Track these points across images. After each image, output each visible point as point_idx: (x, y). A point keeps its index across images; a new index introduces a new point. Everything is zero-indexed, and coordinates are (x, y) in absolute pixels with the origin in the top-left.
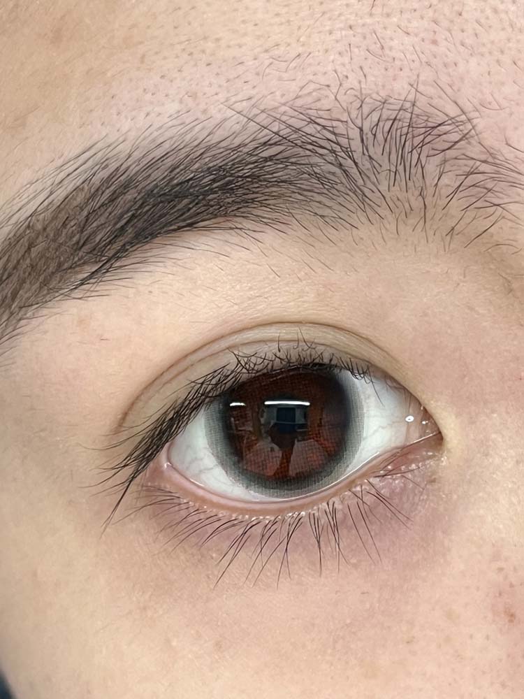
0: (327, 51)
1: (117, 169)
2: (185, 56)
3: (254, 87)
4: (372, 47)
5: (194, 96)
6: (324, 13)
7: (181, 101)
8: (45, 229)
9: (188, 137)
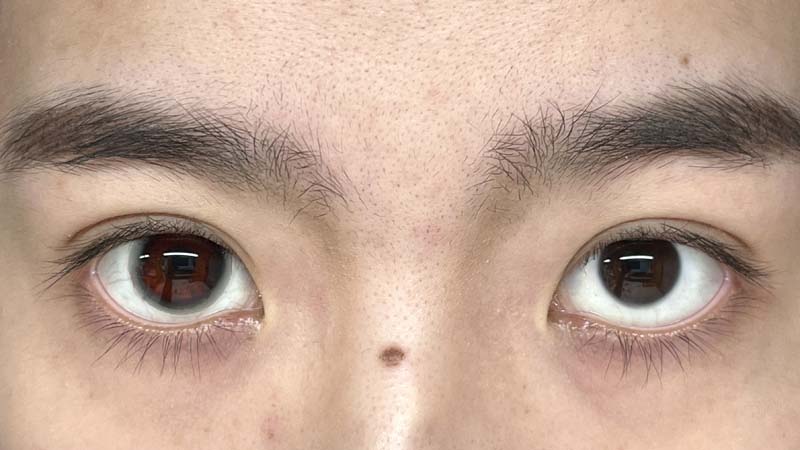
0: (249, 86)
1: (109, 106)
2: (167, 55)
3: (202, 91)
4: (276, 91)
5: (166, 82)
6: (255, 61)
7: (158, 82)
8: (56, 119)
9: (156, 106)
